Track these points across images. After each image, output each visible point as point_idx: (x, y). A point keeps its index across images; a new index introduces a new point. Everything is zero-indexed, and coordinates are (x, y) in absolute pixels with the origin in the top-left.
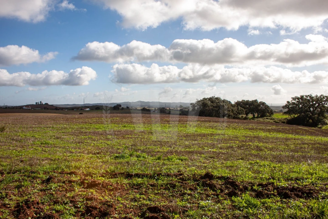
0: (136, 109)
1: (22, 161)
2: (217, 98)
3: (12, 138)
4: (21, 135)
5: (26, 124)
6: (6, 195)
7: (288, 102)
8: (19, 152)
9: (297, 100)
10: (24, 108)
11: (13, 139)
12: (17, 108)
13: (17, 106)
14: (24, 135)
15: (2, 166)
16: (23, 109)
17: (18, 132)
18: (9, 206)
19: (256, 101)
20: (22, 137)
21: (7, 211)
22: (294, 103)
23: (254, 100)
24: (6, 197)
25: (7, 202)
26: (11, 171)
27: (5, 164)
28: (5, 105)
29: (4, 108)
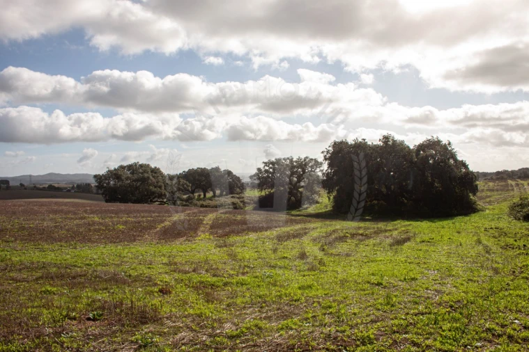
0: (35, 187)
2: (141, 166)
7: (259, 169)
9: (271, 166)
19: (217, 169)
22: (266, 171)
23: (214, 167)
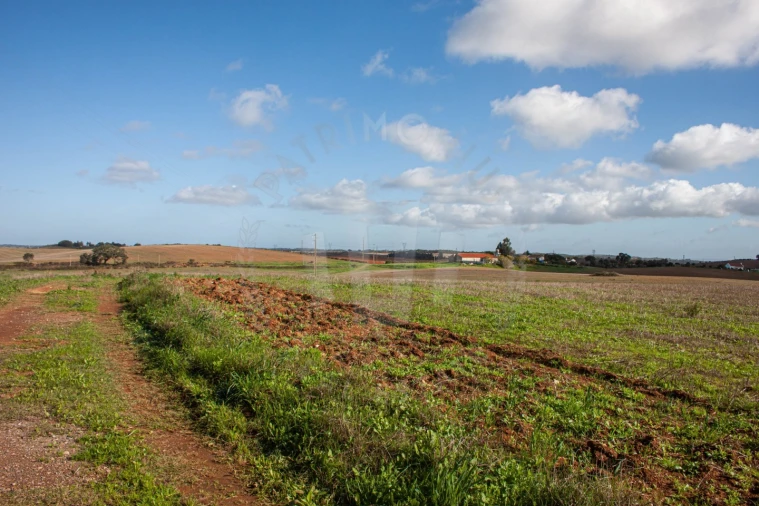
1: (749, 389)
3: (716, 333)
4: (736, 329)
5: (741, 305)
6: (729, 457)
8: (738, 367)
10: (728, 266)
11: (719, 336)
12: (710, 267)
13: (712, 261)
14: (744, 330)
15: (705, 391)
16: (725, 268)
17: (727, 321)
18: (737, 483)
20: (737, 332)
21: (735, 493)
24: (729, 461)
25: (733, 474)
26: (727, 405)
27: (711, 387)
28: (686, 258)
29: (683, 266)
